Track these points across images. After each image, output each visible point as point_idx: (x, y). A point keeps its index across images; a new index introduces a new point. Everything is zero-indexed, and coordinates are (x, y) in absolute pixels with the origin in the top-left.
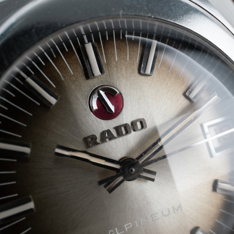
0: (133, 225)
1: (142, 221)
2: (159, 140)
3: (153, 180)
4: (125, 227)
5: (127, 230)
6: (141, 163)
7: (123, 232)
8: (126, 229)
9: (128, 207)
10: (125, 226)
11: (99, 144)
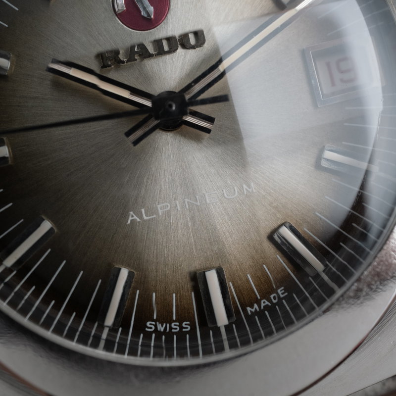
0: (171, 208)
1: (188, 202)
2: (220, 61)
3: (208, 131)
4: (159, 209)
5: (160, 214)
6: (189, 99)
7: (155, 216)
8: (160, 212)
9: (164, 171)
10: (159, 206)
11: (123, 62)
